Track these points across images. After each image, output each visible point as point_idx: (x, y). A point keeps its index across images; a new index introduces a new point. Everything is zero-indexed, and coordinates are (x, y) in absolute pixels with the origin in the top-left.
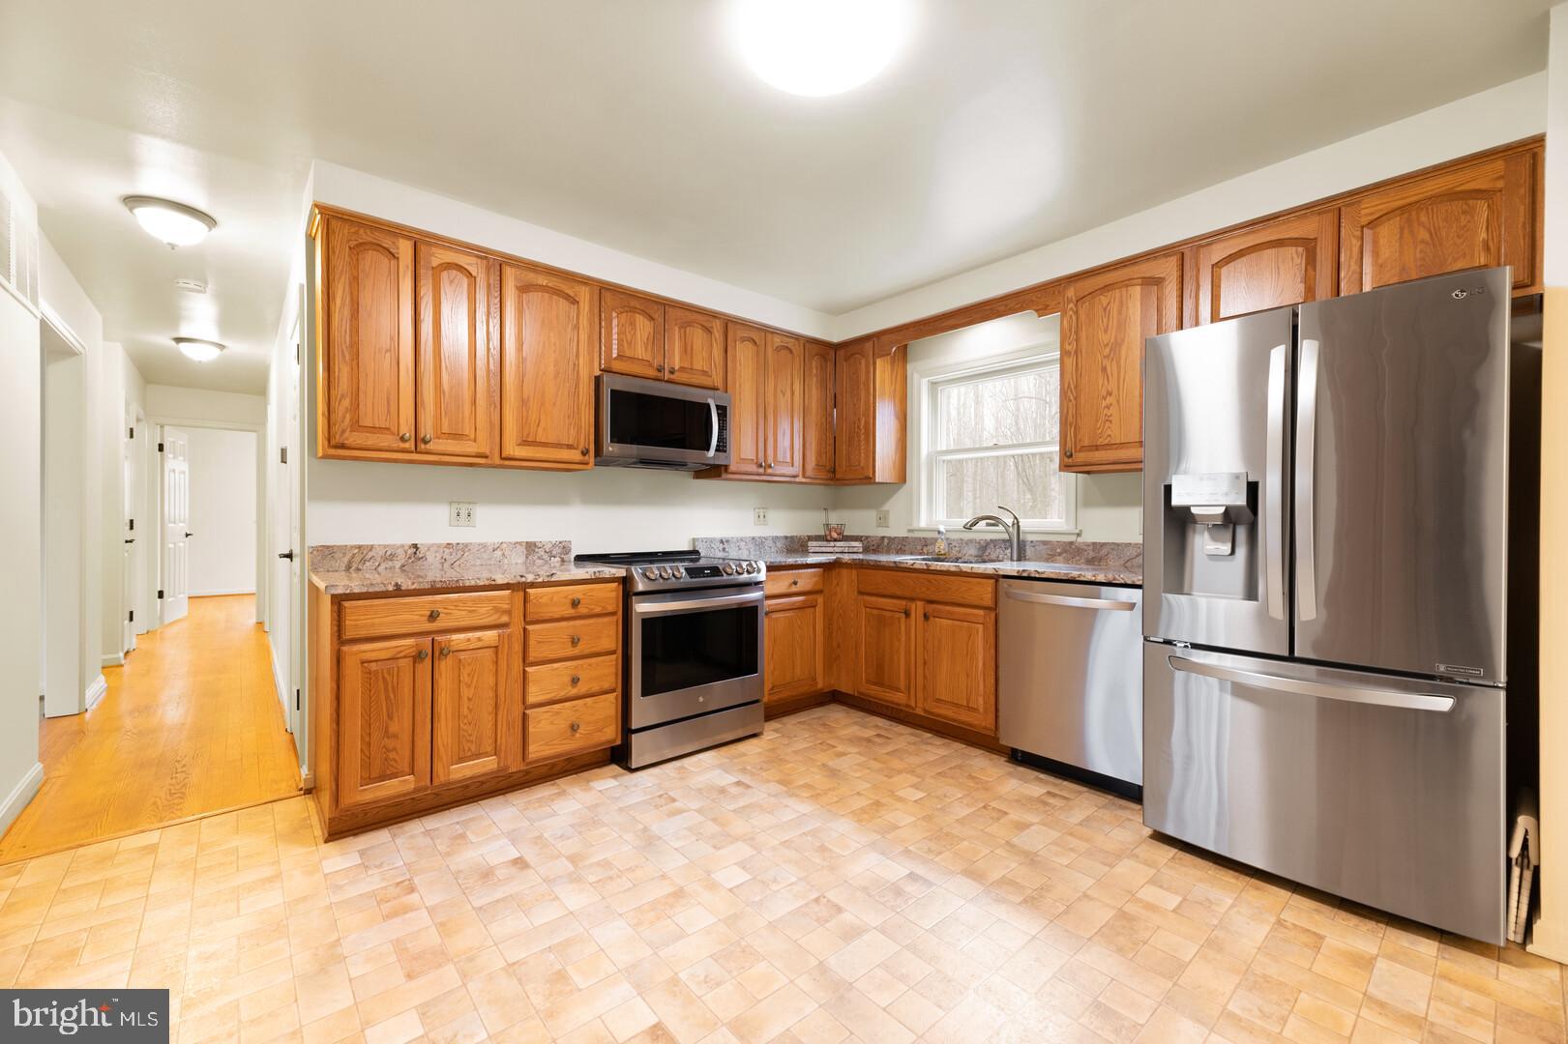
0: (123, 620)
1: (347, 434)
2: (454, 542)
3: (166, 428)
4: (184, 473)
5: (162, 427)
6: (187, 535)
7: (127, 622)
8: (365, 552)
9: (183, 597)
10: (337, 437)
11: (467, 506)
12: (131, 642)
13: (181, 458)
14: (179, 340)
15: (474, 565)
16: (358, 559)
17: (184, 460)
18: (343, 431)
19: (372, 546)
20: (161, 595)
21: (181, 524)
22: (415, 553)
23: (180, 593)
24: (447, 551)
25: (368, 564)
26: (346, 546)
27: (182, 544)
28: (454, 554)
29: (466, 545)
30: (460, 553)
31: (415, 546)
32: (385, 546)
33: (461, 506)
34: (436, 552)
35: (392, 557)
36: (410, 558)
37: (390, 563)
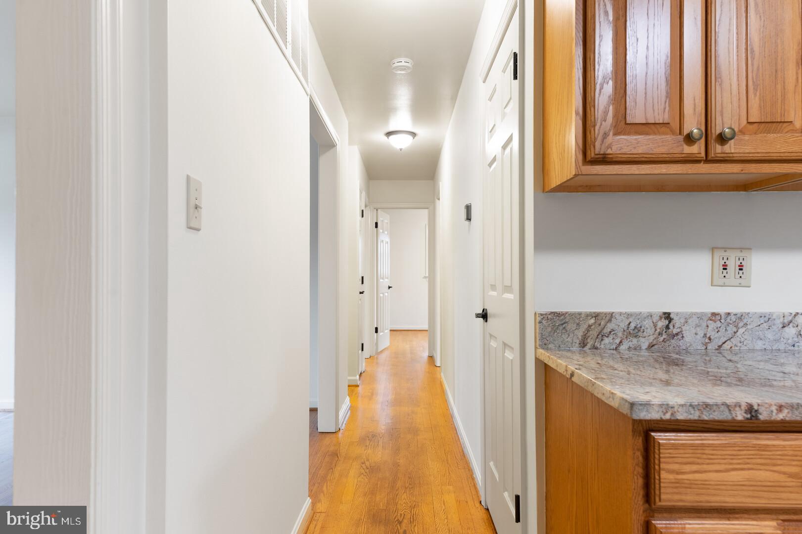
0: (359, 351)
1: (610, 138)
2: (722, 310)
3: (379, 210)
4: (388, 243)
5: (377, 210)
6: (389, 287)
7: (360, 351)
8: (603, 323)
9: (387, 331)
10: (598, 144)
11: (738, 254)
12: (363, 367)
13: (386, 233)
14: (389, 134)
15: (753, 350)
16: (594, 333)
17: (387, 234)
18: (606, 135)
19: (612, 314)
20: (377, 330)
21: (386, 280)
22: (667, 327)
23: (386, 330)
24: (712, 325)
25: (606, 340)
26: (580, 314)
27: (386, 294)
28: (722, 330)
29: (741, 317)
30: (731, 329)
31: (667, 316)
32: (629, 315)
33: (728, 254)
34: (697, 326)
35: (635, 332)
36: (660, 334)
37: (635, 341)
